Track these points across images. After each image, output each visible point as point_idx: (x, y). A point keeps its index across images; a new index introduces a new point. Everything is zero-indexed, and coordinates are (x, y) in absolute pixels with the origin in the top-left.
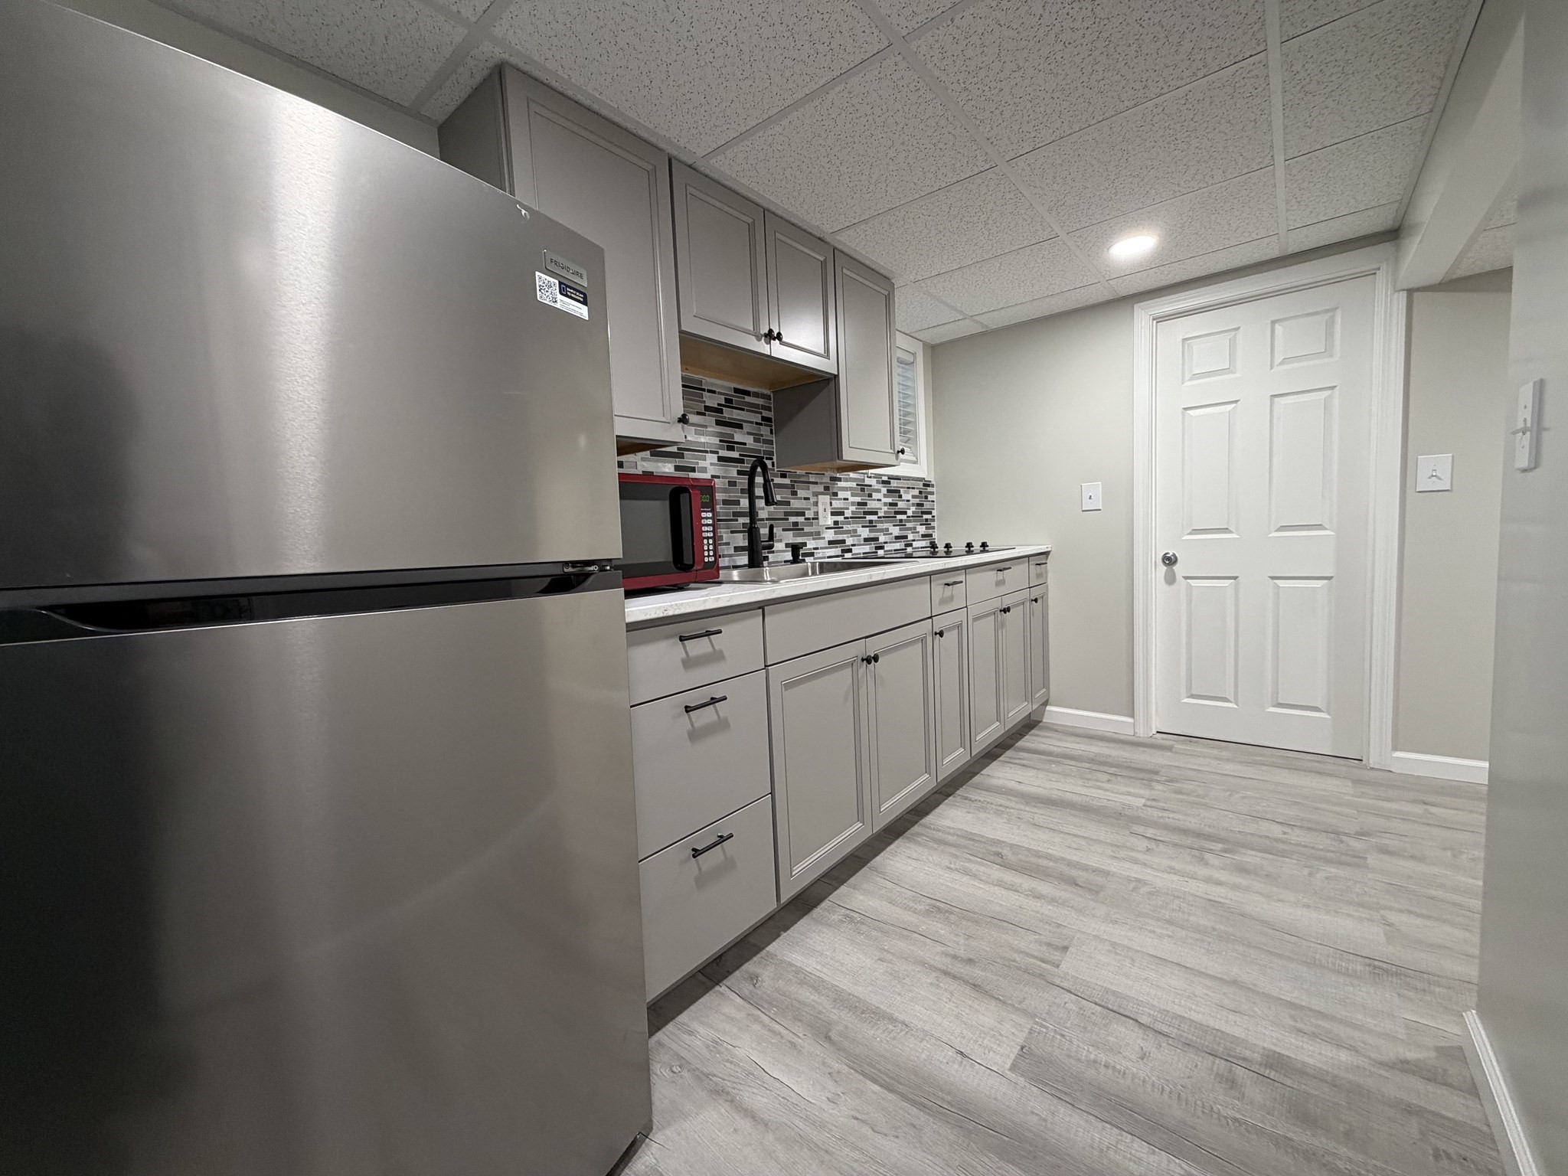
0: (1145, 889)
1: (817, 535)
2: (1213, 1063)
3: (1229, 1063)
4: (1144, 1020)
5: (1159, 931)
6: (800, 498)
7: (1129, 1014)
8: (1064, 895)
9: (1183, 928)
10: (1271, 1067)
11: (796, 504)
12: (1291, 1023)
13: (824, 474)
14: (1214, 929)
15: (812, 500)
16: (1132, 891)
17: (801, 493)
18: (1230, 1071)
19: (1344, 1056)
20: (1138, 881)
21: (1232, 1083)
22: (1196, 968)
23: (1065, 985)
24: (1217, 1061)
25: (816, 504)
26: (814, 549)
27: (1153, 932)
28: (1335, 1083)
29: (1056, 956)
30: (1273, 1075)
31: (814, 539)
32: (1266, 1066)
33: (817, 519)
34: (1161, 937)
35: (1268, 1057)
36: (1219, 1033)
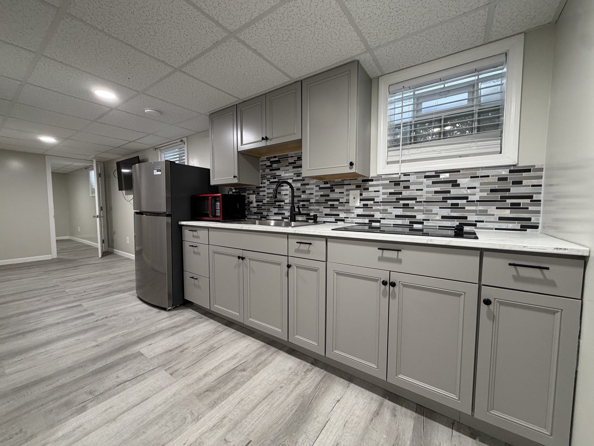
0: (189, 419)
1: (348, 211)
2: (99, 392)
3: (95, 396)
4: (127, 383)
5: (159, 408)
6: (337, 193)
7: (132, 380)
8: (202, 384)
9: (155, 419)
10: (83, 407)
11: (333, 196)
12: (84, 427)
13: (357, 179)
14: (144, 432)
15: (345, 193)
16: (191, 411)
17: (337, 190)
18: (93, 395)
19: (60, 434)
20: (198, 419)
21: (91, 393)
22: (131, 410)
23: (156, 369)
24: (99, 394)
25: (348, 195)
26: (345, 218)
27: (160, 405)
28: (60, 422)
29: (170, 371)
30: (81, 405)
31: (344, 213)
32: (84, 405)
33: (349, 203)
34: (156, 407)
35: (85, 408)
36: (105, 400)
